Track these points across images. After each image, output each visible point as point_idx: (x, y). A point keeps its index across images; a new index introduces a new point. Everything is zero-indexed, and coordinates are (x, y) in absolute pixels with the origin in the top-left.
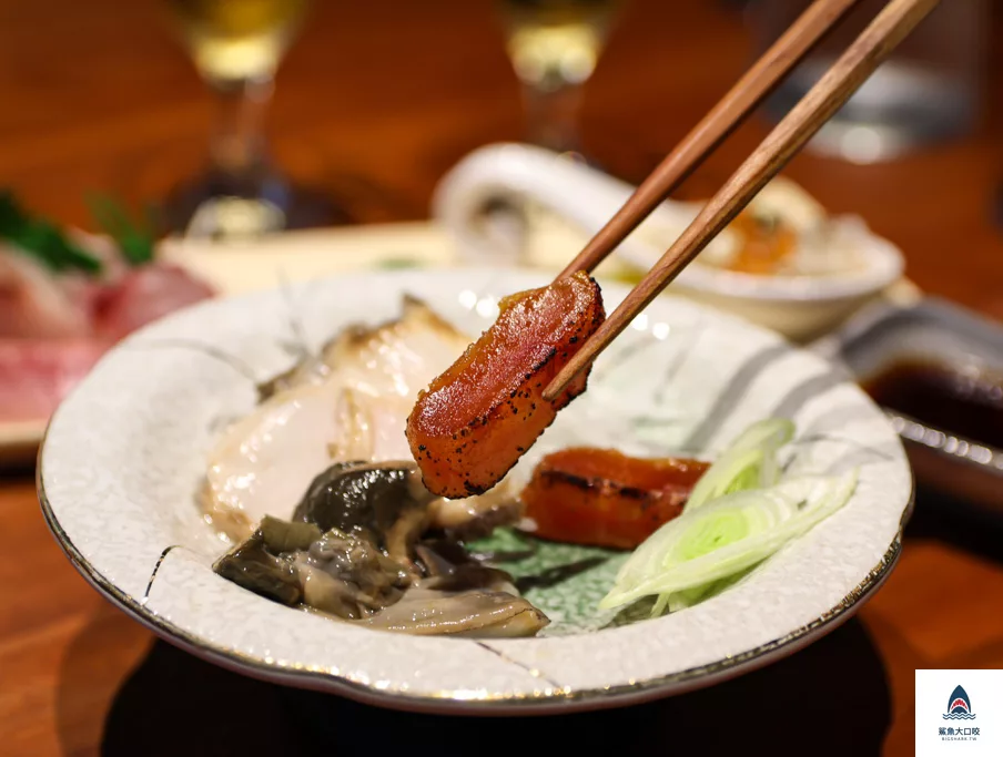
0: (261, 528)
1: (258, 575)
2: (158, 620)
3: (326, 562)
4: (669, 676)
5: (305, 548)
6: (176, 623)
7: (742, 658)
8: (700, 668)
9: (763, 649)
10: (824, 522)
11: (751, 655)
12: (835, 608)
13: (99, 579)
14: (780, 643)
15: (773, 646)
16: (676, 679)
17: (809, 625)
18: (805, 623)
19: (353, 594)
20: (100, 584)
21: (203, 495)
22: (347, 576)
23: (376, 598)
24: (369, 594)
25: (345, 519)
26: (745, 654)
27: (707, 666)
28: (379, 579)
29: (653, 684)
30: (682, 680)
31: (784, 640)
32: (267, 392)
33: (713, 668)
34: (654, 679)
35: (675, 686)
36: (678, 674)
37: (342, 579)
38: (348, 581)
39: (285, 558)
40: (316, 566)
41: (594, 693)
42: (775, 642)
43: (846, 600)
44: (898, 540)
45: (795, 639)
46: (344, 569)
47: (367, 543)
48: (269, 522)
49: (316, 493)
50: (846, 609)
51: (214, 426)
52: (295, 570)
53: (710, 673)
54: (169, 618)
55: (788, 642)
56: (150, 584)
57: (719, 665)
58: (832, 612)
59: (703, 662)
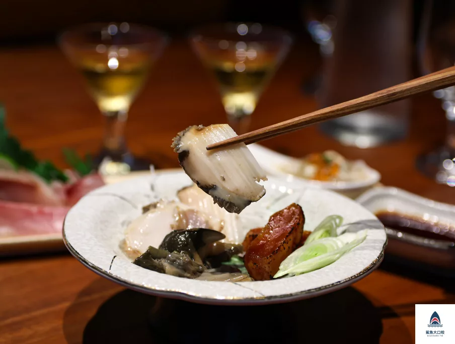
0: (149, 249)
1: (149, 264)
2: (115, 277)
3: (172, 262)
4: (302, 292)
5: (165, 258)
6: (122, 278)
7: (328, 287)
8: (313, 289)
9: (335, 284)
10: (355, 247)
11: (331, 286)
12: (360, 272)
13: (91, 265)
14: (341, 282)
15: (339, 283)
16: (304, 293)
17: (351, 277)
18: (350, 277)
19: (183, 274)
20: (92, 267)
21: (123, 245)
22: (180, 267)
23: (192, 275)
24: (189, 273)
25: (178, 248)
26: (329, 285)
27: (315, 289)
28: (192, 268)
29: (296, 294)
30: (306, 293)
31: (343, 282)
32: (146, 209)
33: (317, 289)
34: (297, 293)
35: (304, 295)
36: (305, 291)
37: (179, 268)
38: (181, 269)
39: (158, 260)
40: (169, 263)
41: (276, 297)
42: (339, 282)
43: (364, 270)
44: (383, 253)
45: (346, 281)
46: (179, 265)
47: (188, 255)
48: (151, 248)
49: (167, 240)
50: (364, 273)
51: (123, 224)
52: (162, 265)
53: (317, 291)
54: (119, 276)
55: (344, 282)
56: (111, 266)
57: (320, 289)
58: (359, 274)
59: (314, 288)
